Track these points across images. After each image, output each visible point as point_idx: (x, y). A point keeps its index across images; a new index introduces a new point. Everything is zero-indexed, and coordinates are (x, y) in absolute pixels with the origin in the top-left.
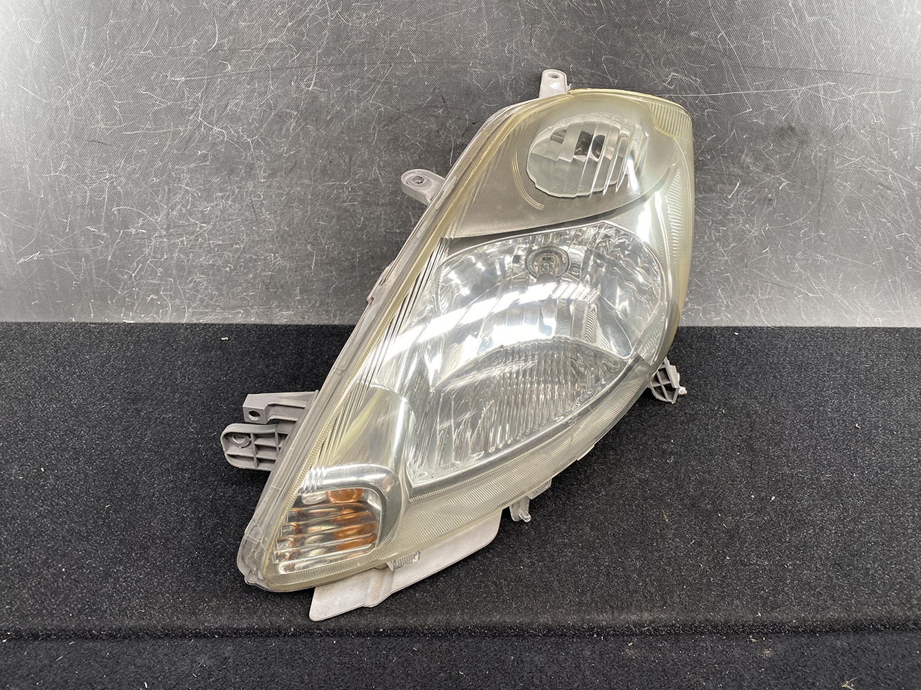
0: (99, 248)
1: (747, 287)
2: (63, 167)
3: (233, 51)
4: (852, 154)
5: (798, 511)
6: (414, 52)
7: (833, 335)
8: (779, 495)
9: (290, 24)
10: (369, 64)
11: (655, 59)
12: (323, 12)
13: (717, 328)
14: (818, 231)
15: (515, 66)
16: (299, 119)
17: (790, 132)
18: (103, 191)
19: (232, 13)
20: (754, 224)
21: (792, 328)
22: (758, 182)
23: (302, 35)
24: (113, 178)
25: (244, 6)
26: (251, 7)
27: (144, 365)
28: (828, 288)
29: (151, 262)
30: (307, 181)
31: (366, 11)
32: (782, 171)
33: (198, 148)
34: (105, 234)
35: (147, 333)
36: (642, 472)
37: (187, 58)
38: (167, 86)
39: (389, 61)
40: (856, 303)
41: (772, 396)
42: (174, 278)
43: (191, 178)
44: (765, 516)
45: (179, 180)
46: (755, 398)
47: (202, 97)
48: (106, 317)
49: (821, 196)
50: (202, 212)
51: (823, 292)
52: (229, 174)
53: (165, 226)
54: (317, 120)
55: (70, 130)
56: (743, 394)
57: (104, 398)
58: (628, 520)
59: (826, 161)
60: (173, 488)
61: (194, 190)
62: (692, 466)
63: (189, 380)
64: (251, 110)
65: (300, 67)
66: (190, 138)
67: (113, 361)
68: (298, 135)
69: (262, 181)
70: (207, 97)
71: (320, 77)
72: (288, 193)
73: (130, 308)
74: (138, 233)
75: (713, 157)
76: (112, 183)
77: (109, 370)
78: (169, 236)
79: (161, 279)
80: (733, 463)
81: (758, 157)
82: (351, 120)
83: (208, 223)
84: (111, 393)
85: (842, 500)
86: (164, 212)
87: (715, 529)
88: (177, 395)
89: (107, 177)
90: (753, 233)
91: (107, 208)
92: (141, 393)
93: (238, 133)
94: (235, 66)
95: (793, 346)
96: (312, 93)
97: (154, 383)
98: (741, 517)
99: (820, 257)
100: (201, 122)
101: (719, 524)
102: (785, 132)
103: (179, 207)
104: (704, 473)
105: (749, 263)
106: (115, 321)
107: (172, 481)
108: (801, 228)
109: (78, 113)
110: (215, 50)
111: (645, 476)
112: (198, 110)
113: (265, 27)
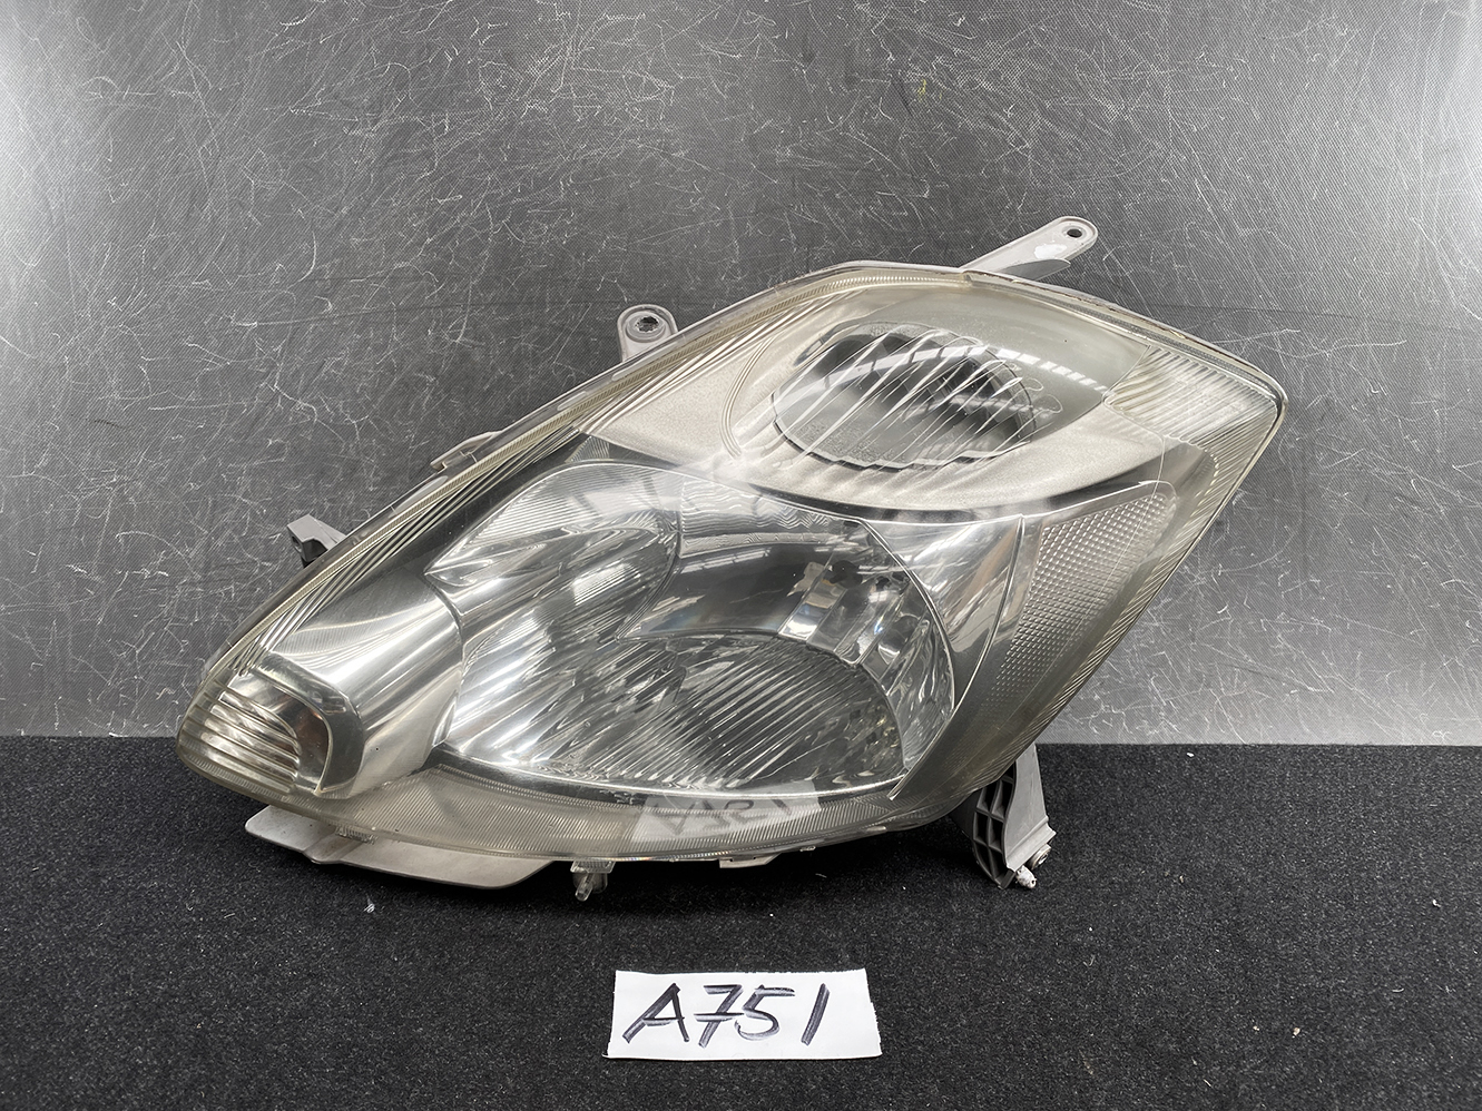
0: (85, 601)
1: (1198, 675)
2: (43, 463)
3: (337, 282)
4: (1343, 446)
5: (1350, 1056)
6: (623, 285)
7: (1363, 758)
8: (1307, 1026)
9: (429, 240)
10: (553, 303)
12: (482, 223)
13: (1156, 747)
14: (1307, 576)
16: (437, 389)
18: (104, 503)
19: (340, 225)
20: (1197, 565)
21: (1287, 746)
23: (448, 257)
24: (123, 482)
25: (360, 214)
26: (370, 215)
27: (129, 802)
28: (1338, 676)
29: (171, 628)
31: (549, 221)
33: (268, 433)
34: (97, 578)
35: (147, 752)
36: (1037, 984)
37: (264, 292)
38: (228, 335)
39: (583, 299)
40: (1394, 704)
41: (1268, 853)
43: (253, 484)
44: (1284, 1064)
45: (233, 488)
47: (282, 352)
48: (80, 729)
49: (1304, 516)
50: (267, 541)
51: (1333, 683)
52: (317, 479)
53: (201, 566)
54: (467, 391)
55: (64, 403)
56: (1213, 850)
57: (39, 855)
58: (1013, 1071)
59: (1304, 457)
60: (128, 1010)
61: (256, 504)
62: (1132, 973)
63: (204, 825)
64: (360, 375)
65: (443, 307)
66: (257, 419)
67: (74, 796)
68: (434, 414)
69: (371, 489)
70: (290, 353)
71: (473, 324)
73: (124, 712)
74: (155, 577)
77: (63, 810)
78: (206, 582)
79: (185, 659)
80: (1210, 967)
82: (522, 391)
83: (275, 561)
84: (55, 847)
85: (1432, 1035)
86: (203, 541)
87: (1189, 1090)
88: (176, 851)
89: (114, 480)
90: (1198, 581)
91: (107, 532)
92: (111, 848)
93: (336, 410)
94: (339, 304)
95: (1293, 774)
96: (461, 347)
97: (138, 831)
98: (1238, 1066)
99: (1318, 622)
100: (278, 393)
101: (1196, 1081)
103: (229, 532)
104: (1156, 985)
105: (1197, 633)
106: (95, 734)
107: (130, 998)
108: (1278, 572)
109: (79, 376)
110: (310, 280)
111: (1043, 991)
112: (275, 373)
113: (391, 245)
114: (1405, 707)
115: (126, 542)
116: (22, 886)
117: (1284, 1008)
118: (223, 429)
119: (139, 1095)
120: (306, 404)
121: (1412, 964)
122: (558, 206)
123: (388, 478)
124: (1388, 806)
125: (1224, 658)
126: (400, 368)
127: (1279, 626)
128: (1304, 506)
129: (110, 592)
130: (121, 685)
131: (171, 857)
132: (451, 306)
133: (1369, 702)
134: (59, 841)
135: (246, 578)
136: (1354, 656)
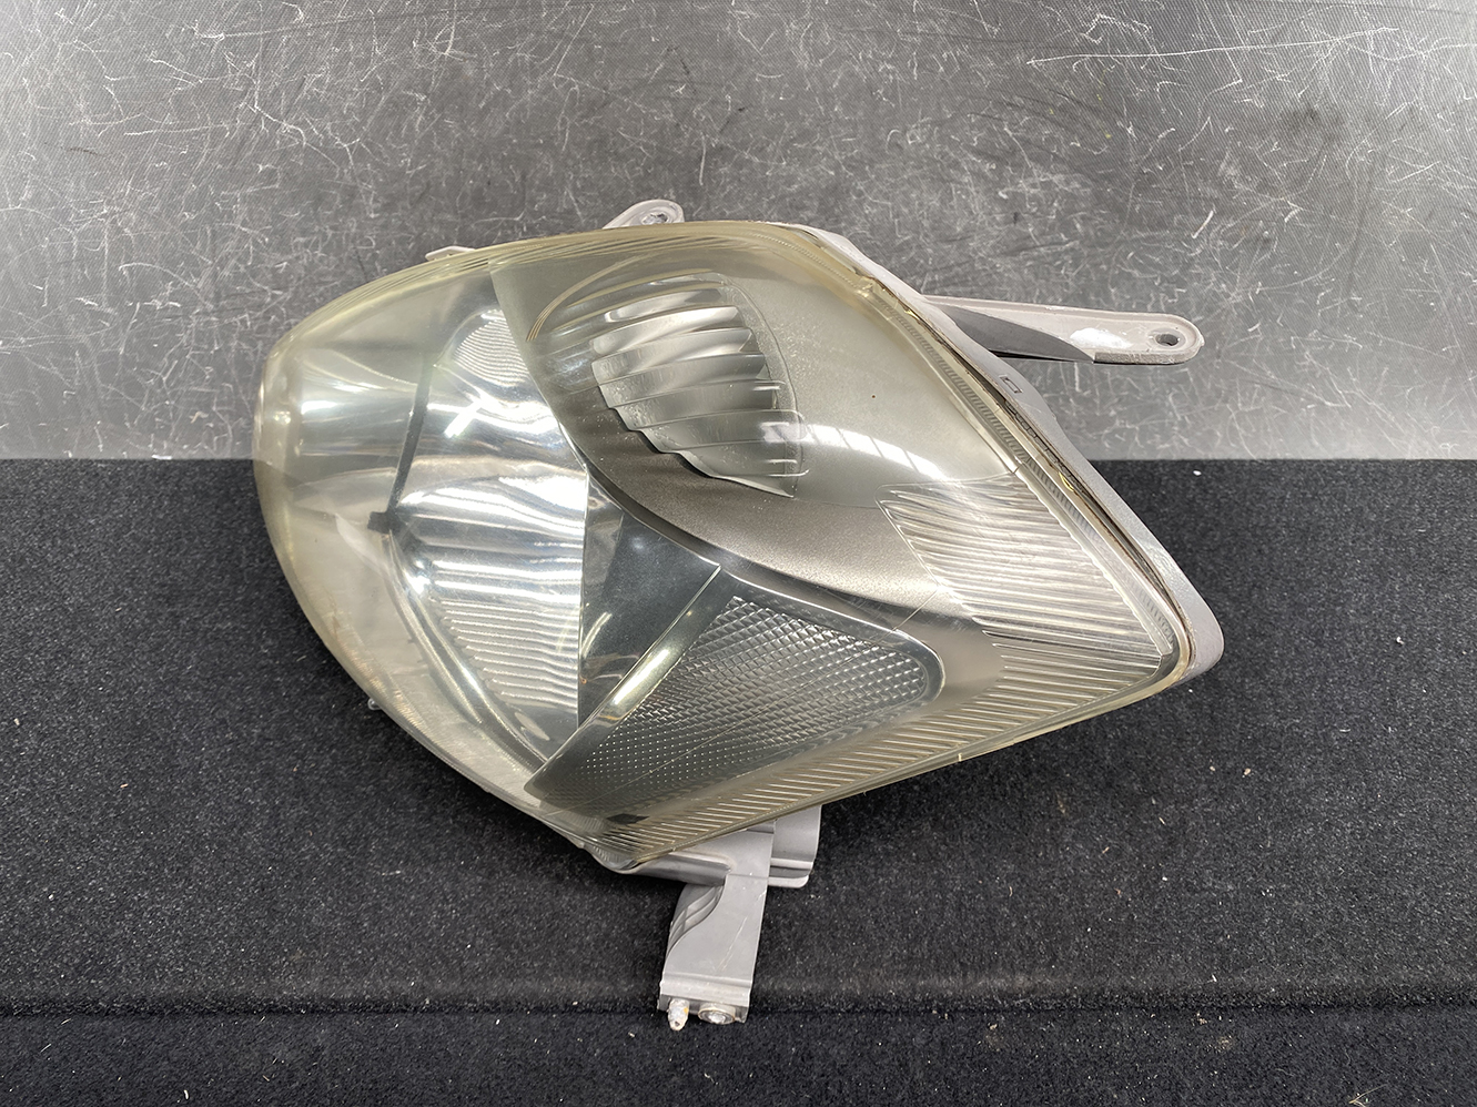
114: (1419, 421)
115: (131, 274)
116: (111, 628)
117: (1240, 748)
118: (208, 155)
119: (257, 833)
120: (292, 126)
121: (1364, 703)
123: (388, 204)
124: (1377, 533)
125: (1246, 374)
126: (387, 87)
127: (1309, 344)
128: (1361, 223)
129: (126, 323)
130: (155, 410)
131: (239, 595)
132: (435, 13)
133: (1385, 416)
134: (133, 579)
135: (259, 306)
136: (1380, 371)
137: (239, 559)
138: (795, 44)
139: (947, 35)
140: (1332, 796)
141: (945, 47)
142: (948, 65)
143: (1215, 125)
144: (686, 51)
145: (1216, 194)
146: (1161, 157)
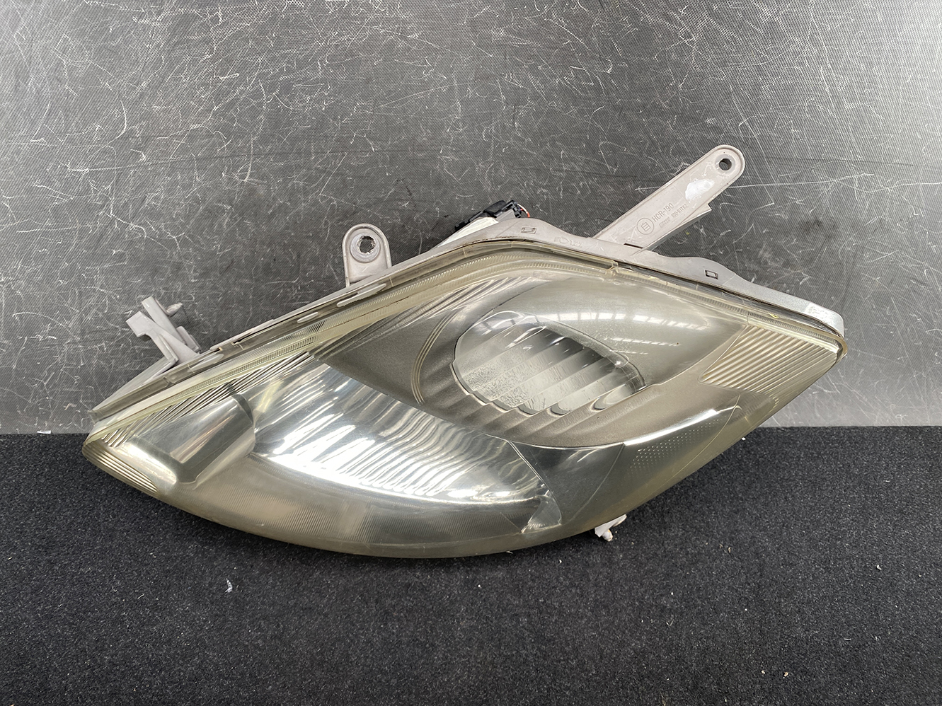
3: (146, 139)
4: (884, 249)
6: (370, 139)
7: (850, 438)
8: (793, 668)
9: (215, 108)
11: (663, 147)
12: (256, 95)
15: (495, 152)
16: (233, 214)
17: (816, 226)
19: (142, 96)
22: (775, 277)
23: (233, 120)
24: (10, 281)
25: (157, 88)
26: (166, 89)
27: (61, 496)
28: (845, 384)
29: (65, 370)
30: (247, 281)
31: (310, 93)
32: (804, 266)
33: (111, 246)
34: (5, 342)
35: (66, 449)
36: (638, 640)
37: (89, 147)
38: (67, 178)
39: (340, 149)
40: (876, 399)
41: (783, 526)
42: (95, 386)
43: (106, 280)
44: (776, 699)
45: (92, 283)
46: (765, 529)
47: (112, 190)
48: (17, 427)
49: (846, 291)
50: (123, 315)
51: (840, 387)
52: (153, 275)
53: (79, 332)
54: (256, 215)
56: (751, 524)
57: (10, 546)
59: (855, 255)
60: (89, 677)
61: (111, 292)
62: (694, 629)
64: (174, 205)
65: (232, 156)
66: (102, 236)
67: (23, 491)
68: (233, 231)
69: (193, 281)
70: (118, 191)
71: (256, 168)
72: (225, 294)
73: (45, 416)
74: (47, 340)
75: (726, 253)
76: (9, 286)
78: (84, 342)
79: (79, 386)
80: (740, 623)
81: (777, 252)
82: (298, 214)
84: (19, 537)
85: (863, 674)
86: (77, 317)
88: (99, 540)
89: (3, 280)
91: (5, 314)
92: (56, 538)
93: (160, 230)
94: (150, 155)
95: (806, 455)
96: (248, 185)
97: (72, 523)
100: (114, 218)
102: (811, 227)
103: (95, 310)
104: (708, 638)
106: (27, 432)
107: (89, 667)
110: (125, 137)
111: (641, 645)
112: (109, 205)
113: (186, 112)
114: (882, 401)
115: (21, 319)
117: (780, 655)
118: (77, 244)
120: (136, 226)
121: (859, 617)
122: (317, 81)
123: (204, 273)
124: (859, 483)
126: (204, 201)
129: (17, 350)
130: (38, 403)
131: (97, 545)
132: (238, 156)
133: (861, 398)
134: (21, 533)
135: (113, 338)
136: (858, 372)
137: (98, 515)
138: (483, 176)
139: (583, 172)
140: (842, 692)
141: (581, 179)
142: (583, 190)
143: (756, 228)
144: (410, 181)
145: (757, 268)
146: (722, 246)
